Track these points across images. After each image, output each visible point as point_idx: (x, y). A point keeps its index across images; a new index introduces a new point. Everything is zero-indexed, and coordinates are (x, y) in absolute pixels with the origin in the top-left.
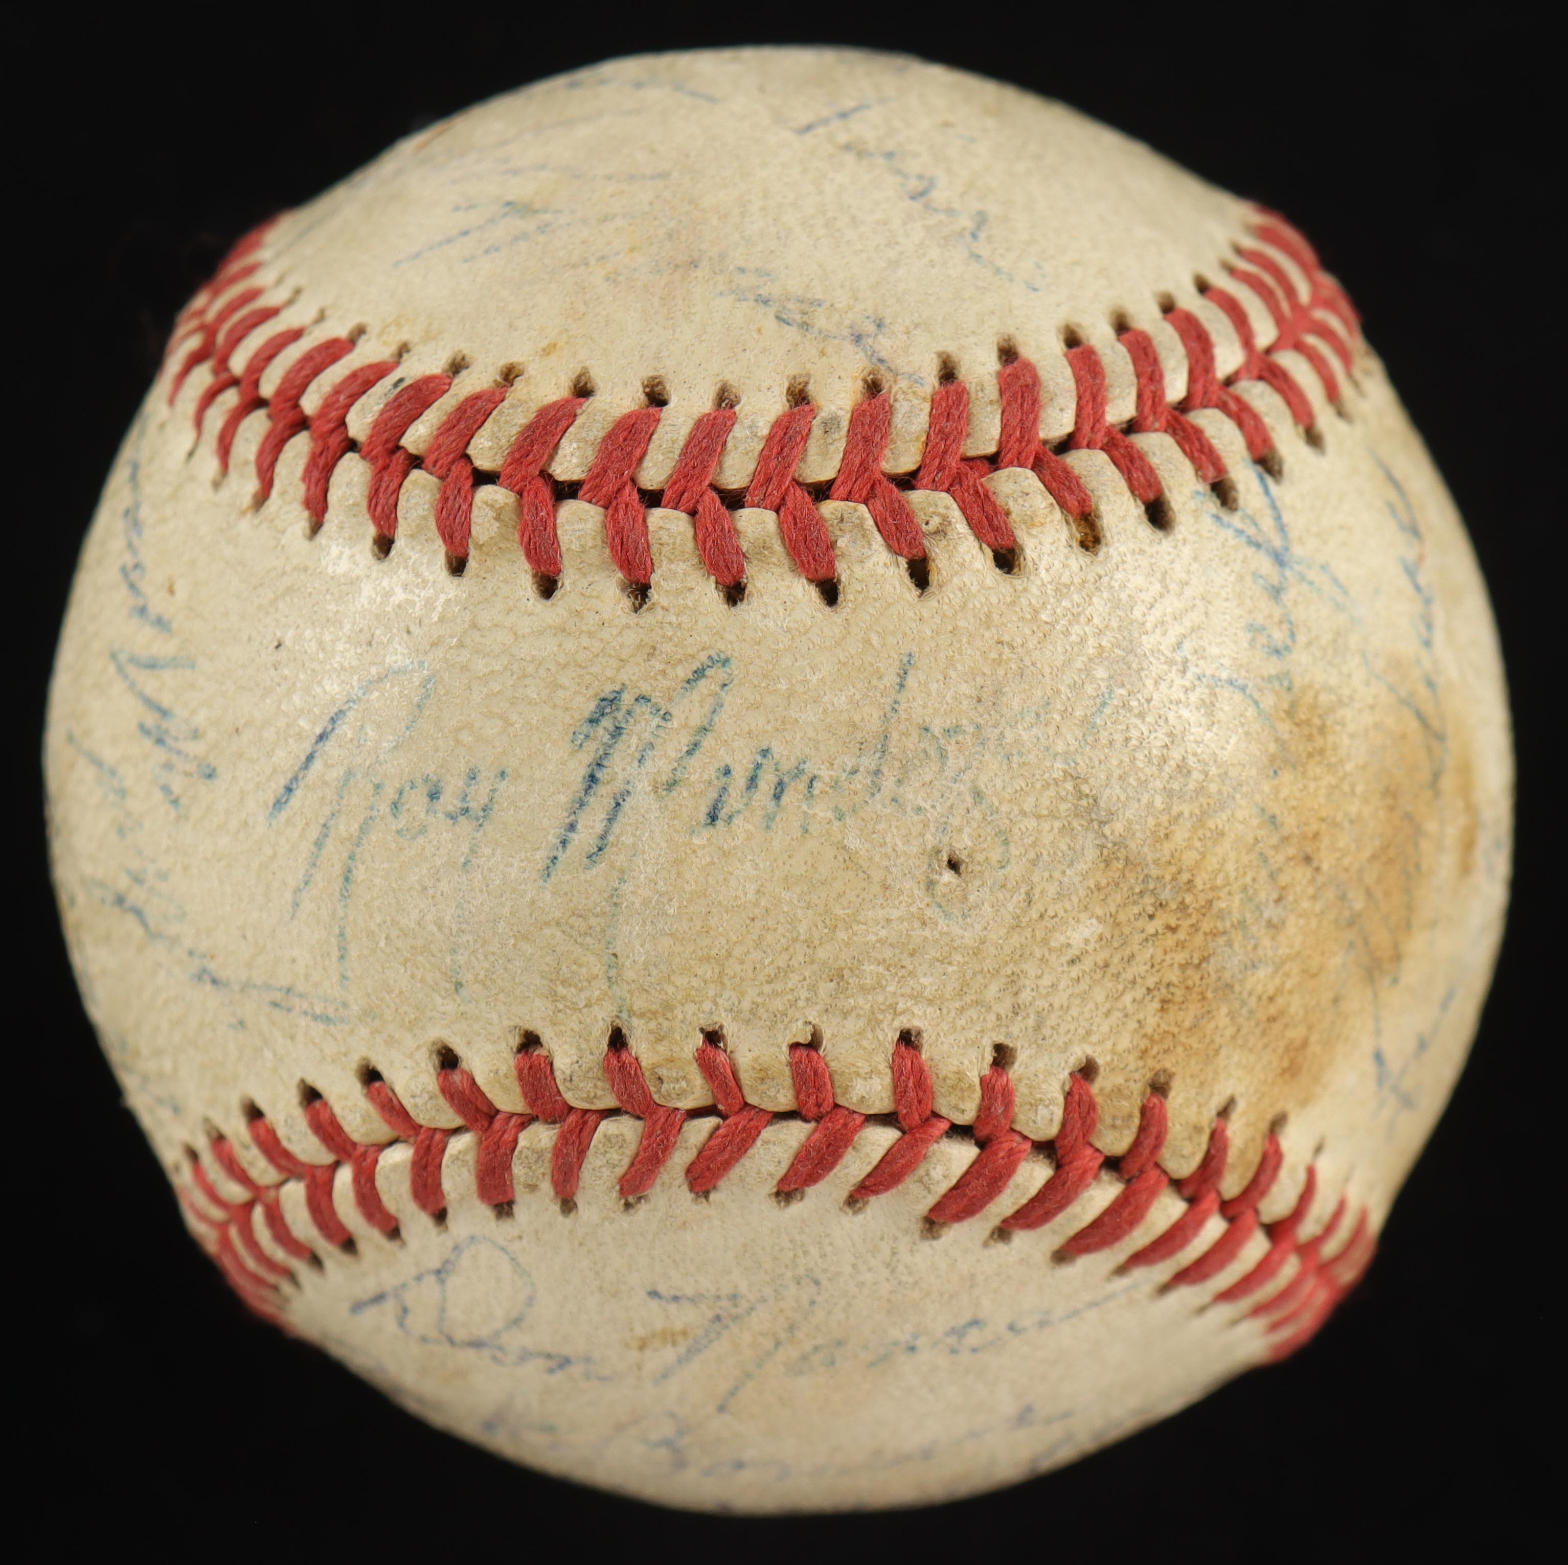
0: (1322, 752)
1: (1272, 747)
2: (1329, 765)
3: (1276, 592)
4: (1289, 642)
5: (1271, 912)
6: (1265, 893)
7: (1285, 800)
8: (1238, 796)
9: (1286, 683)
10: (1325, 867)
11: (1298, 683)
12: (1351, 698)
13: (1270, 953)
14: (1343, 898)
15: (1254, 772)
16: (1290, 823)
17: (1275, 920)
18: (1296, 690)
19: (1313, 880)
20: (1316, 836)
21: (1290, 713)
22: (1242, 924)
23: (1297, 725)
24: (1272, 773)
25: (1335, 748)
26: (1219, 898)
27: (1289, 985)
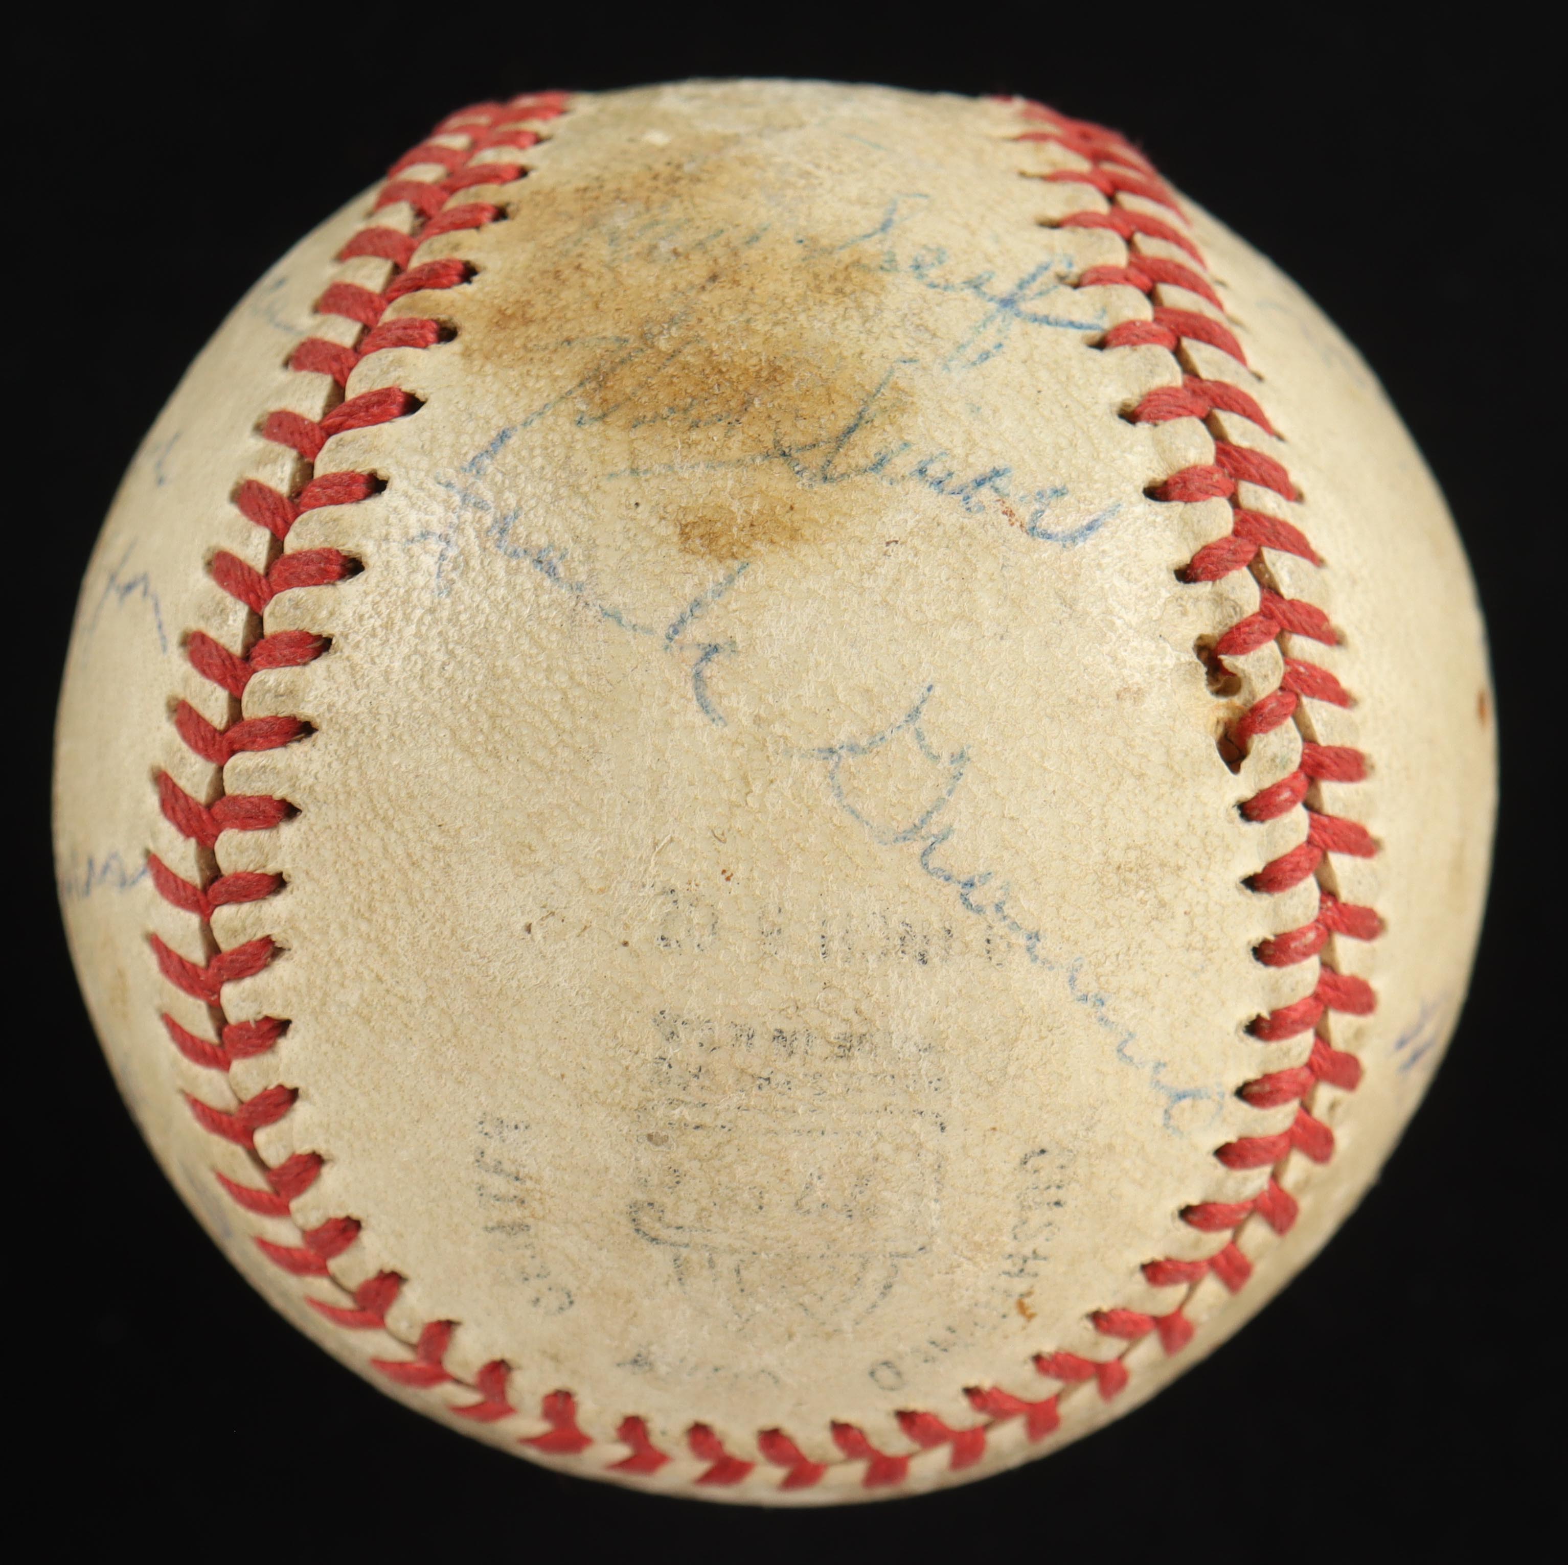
0: (819, 289)
1: (825, 242)
2: (805, 297)
3: (975, 284)
4: (927, 280)
5: (664, 247)
6: (682, 240)
7: (773, 249)
8: (780, 209)
9: (886, 266)
10: (704, 297)
11: (888, 278)
12: (869, 332)
13: (624, 254)
14: (672, 321)
15: (802, 222)
16: (752, 255)
17: (656, 254)
18: (880, 273)
19: (691, 285)
20: (736, 283)
21: (857, 263)
22: (655, 223)
23: (847, 268)
24: (800, 238)
25: (822, 303)
26: (682, 202)
27: (590, 282)
